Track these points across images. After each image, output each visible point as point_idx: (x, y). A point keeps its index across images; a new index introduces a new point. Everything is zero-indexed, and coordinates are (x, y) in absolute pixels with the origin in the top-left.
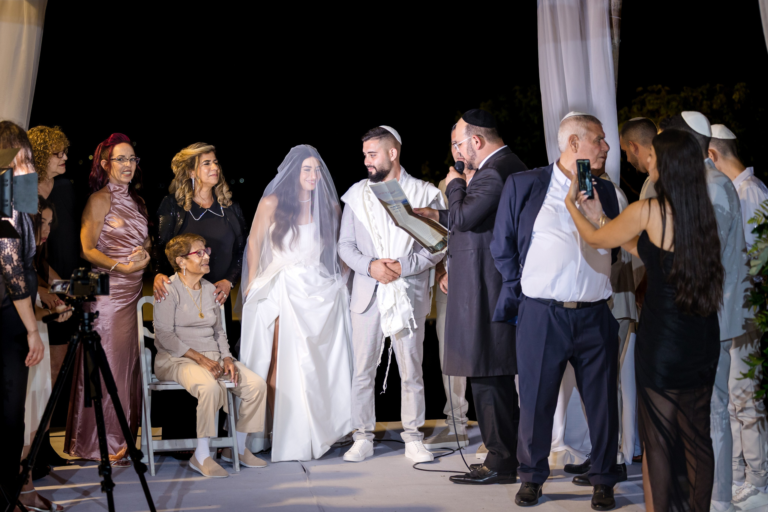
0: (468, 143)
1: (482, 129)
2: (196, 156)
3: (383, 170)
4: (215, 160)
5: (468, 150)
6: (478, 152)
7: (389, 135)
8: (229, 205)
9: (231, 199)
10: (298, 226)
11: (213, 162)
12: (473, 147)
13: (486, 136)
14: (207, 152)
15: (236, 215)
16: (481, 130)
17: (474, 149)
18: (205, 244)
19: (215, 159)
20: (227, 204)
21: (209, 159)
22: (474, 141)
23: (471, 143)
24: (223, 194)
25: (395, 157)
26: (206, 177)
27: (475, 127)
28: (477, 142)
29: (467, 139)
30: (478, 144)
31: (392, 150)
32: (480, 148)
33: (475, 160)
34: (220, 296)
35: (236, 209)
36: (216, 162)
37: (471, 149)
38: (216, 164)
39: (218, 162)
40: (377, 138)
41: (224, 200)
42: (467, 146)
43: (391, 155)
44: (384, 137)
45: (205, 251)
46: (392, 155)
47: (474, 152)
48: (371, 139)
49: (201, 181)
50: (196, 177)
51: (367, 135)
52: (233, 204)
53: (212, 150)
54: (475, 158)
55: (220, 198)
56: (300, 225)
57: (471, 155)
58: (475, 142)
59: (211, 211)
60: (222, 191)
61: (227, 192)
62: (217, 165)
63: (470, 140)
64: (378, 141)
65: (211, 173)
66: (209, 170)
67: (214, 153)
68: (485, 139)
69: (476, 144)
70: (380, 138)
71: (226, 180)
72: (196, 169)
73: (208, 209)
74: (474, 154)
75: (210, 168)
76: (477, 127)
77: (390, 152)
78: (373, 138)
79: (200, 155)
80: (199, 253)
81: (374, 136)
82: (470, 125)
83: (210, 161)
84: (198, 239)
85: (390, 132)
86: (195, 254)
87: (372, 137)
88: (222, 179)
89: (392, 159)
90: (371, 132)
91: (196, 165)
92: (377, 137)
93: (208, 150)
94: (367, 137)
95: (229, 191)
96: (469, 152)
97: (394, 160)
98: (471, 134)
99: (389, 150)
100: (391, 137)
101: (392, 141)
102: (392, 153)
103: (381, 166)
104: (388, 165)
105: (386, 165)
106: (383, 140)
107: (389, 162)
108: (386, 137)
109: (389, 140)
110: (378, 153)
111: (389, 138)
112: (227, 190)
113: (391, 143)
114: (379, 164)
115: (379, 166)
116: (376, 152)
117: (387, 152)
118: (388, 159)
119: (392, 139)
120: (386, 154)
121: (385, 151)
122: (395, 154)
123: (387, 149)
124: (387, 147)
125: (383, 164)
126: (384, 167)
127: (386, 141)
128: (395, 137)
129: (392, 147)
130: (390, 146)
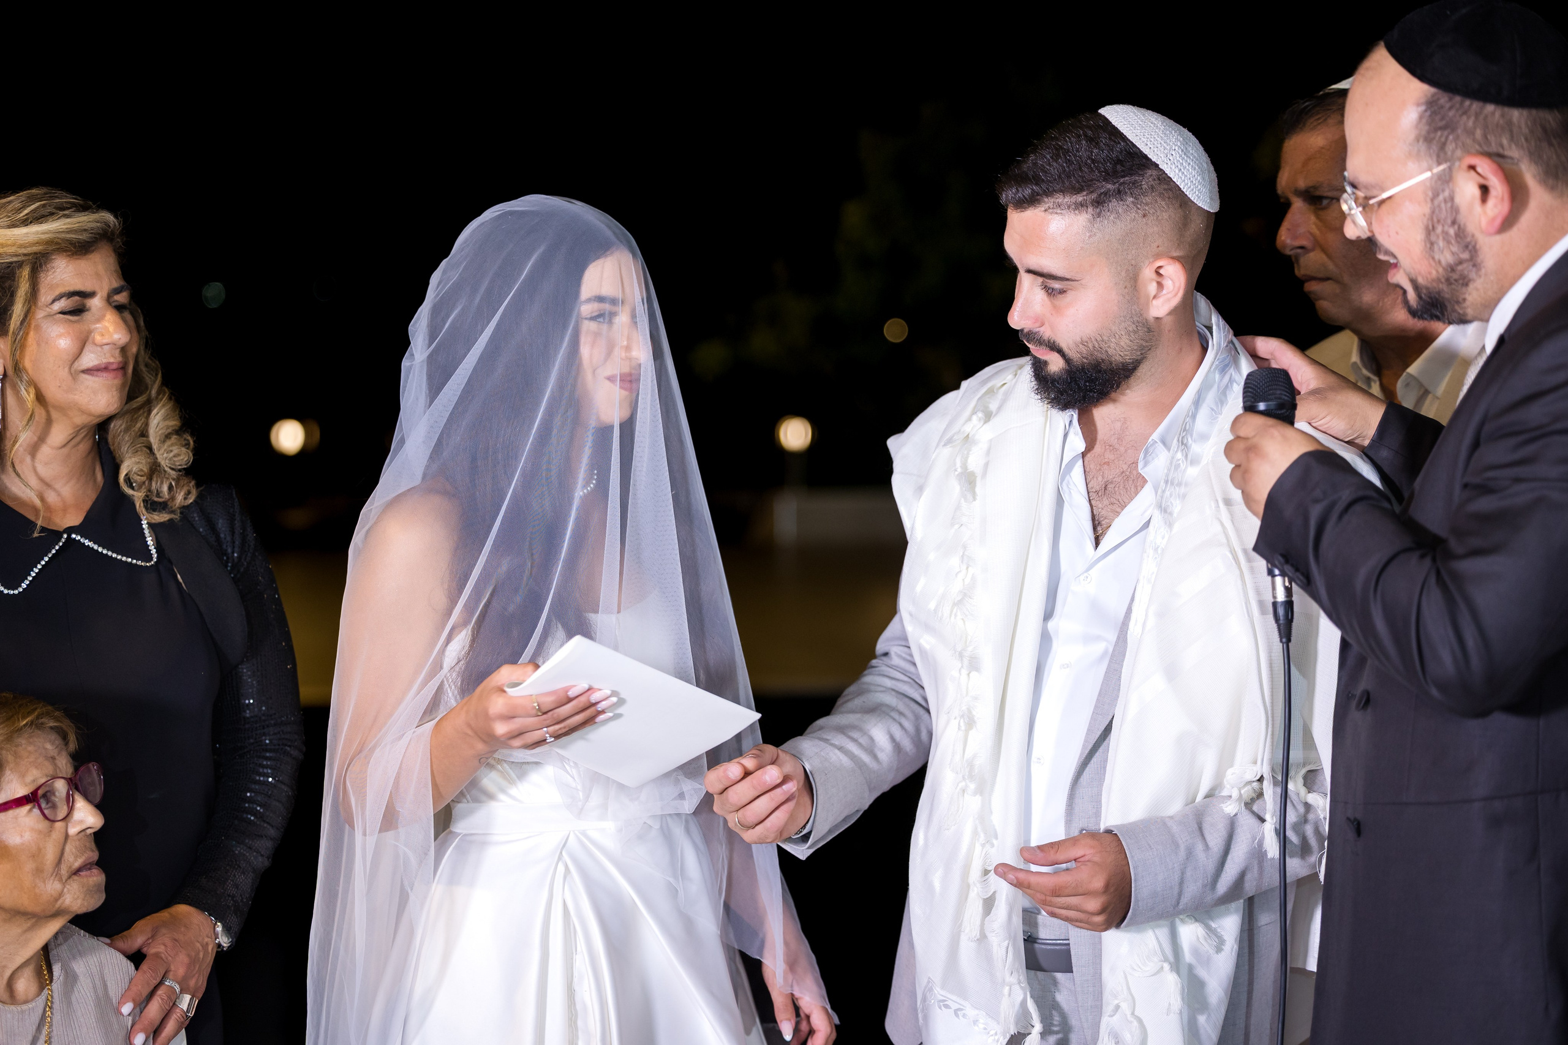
0: (1436, 195)
1: (1517, 115)
2: (20, 264)
3: (1103, 366)
4: (117, 291)
5: (1429, 230)
6: (1491, 247)
7: (1149, 183)
8: (180, 498)
9: (189, 472)
11: (109, 299)
12: (1462, 218)
13: (1535, 156)
14: (79, 248)
15: (220, 553)
16: (1510, 123)
17: (1471, 228)
18: (73, 746)
19: (116, 283)
20: (173, 498)
21: (87, 287)
22: (1467, 189)
23: (1452, 199)
24: (150, 448)
25: (1175, 302)
26: (64, 373)
27: (1476, 106)
28: (1485, 190)
29: (1428, 174)
30: (1491, 202)
31: (1159, 268)
32: (1508, 223)
33: (1471, 286)
34: (154, 1009)
35: (221, 524)
36: (122, 298)
37: (1452, 231)
38: (119, 308)
39: (133, 297)
41: (150, 479)
42: (1426, 209)
43: (1152, 289)
45: (77, 789)
46: (1160, 287)
47: (1471, 248)
49: (40, 398)
50: (10, 372)
52: (200, 497)
53: (103, 236)
54: (1473, 275)
55: (130, 465)
57: (1447, 258)
58: (1476, 192)
59: (87, 542)
60: (144, 434)
61: (168, 437)
62: (127, 315)
63: (1446, 179)
65: (90, 359)
66: (83, 342)
67: (115, 251)
68: (1530, 175)
69: (1478, 201)
71: (165, 383)
72: (15, 334)
73: (70, 530)
74: (1465, 256)
75: (89, 332)
76: (1490, 108)
79: (38, 261)
80: (44, 796)
82: (1444, 99)
83: (92, 295)
84: (36, 725)
86: (25, 809)
88: (148, 378)
89: (1160, 308)
91: (18, 310)
92: (1080, 198)
93: (84, 237)
94: (1026, 191)
95: (178, 432)
96: (1441, 243)
97: (1169, 316)
98: (1450, 147)
99: (1142, 264)
100: (1161, 195)
101: (1165, 215)
102: (1159, 280)
103: (1090, 345)
104: (1131, 341)
105: (1121, 343)
106: (1112, 218)
107: (1137, 326)
108: (1131, 199)
109: (1147, 212)
110: (1083, 282)
111: (1147, 204)
112: (168, 427)
113: (1156, 229)
114: (1081, 339)
115: (1081, 346)
116: (1076, 279)
117: (1131, 275)
118: (1133, 311)
119: (1164, 208)
120: (1126, 287)
121: (1123, 274)
122: (1177, 285)
123: (1133, 262)
124: (1133, 252)
125: (1105, 338)
126: (1110, 351)
127: (1128, 218)
128: (1184, 190)
129: (1158, 247)
130: (1152, 245)
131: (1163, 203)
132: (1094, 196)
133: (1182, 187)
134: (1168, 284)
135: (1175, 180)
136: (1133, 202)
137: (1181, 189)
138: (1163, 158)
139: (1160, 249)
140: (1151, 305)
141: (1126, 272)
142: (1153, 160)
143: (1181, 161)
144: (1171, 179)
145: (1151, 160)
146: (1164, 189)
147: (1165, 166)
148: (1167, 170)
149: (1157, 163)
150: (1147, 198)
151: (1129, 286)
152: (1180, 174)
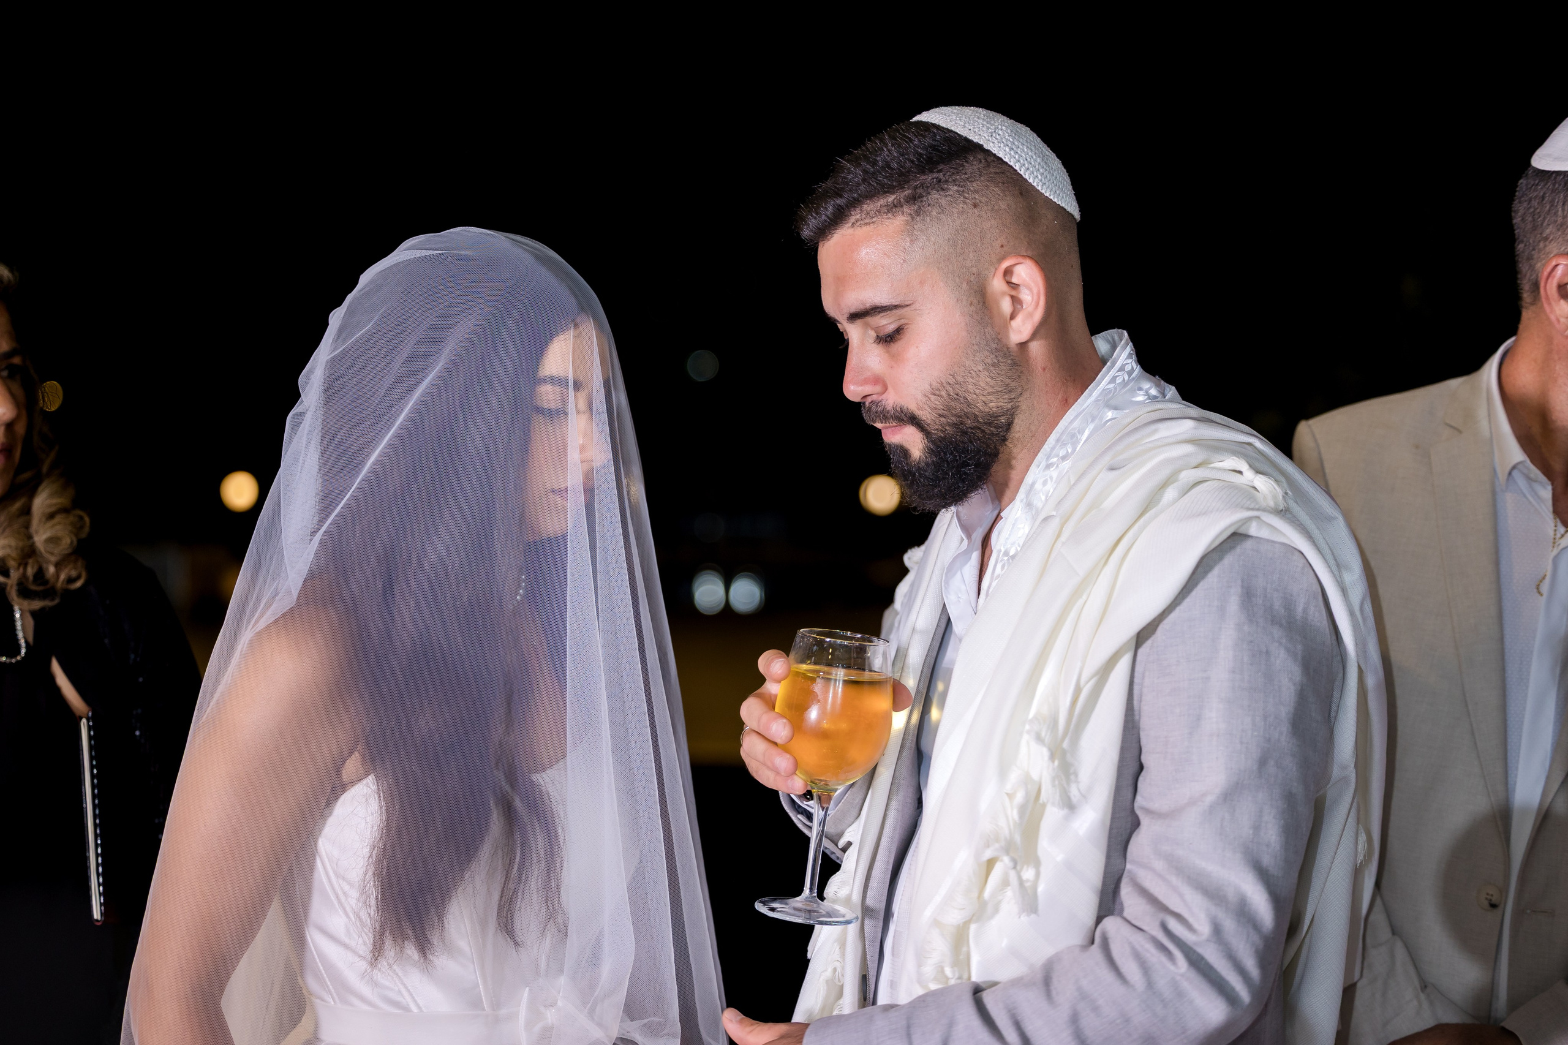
3: (969, 422)
7: (973, 166)
10: (534, 785)
25: (1038, 315)
31: (1008, 272)
40: (896, 206)
43: (1006, 306)
44: (940, 185)
46: (1016, 301)
48: (855, 215)
51: (827, 195)
56: (542, 769)
60: (27, 511)
64: (899, 221)
70: (913, 199)
77: (997, 284)
78: (869, 206)
81: (871, 196)
85: (979, 148)
87: (855, 203)
89: (1021, 329)
90: (852, 173)
92: (891, 198)
94: (829, 209)
97: (1034, 336)
99: (986, 272)
100: (991, 180)
101: (1003, 205)
102: (1013, 293)
103: (943, 393)
104: (992, 378)
105: (981, 383)
106: (934, 213)
107: (996, 356)
108: (955, 188)
109: (978, 202)
110: (917, 306)
111: (976, 191)
112: (50, 506)
113: (993, 222)
114: (931, 385)
115: (933, 397)
116: (907, 303)
117: (975, 288)
118: (988, 337)
119: (999, 195)
120: (971, 303)
121: (964, 285)
122: (1035, 291)
123: (974, 270)
124: (971, 255)
125: (960, 379)
126: (971, 398)
127: (955, 211)
128: (1022, 173)
129: (1002, 246)
130: (994, 244)
131: (996, 189)
132: (908, 192)
133: (1017, 168)
134: (1026, 296)
135: (1006, 160)
136: (958, 191)
137: (1016, 171)
138: (987, 138)
139: (1005, 249)
140: (1009, 328)
141: (967, 284)
142: (975, 141)
143: (1011, 140)
144: (1002, 160)
145: (973, 141)
146: (996, 173)
147: (991, 144)
148: (995, 149)
149: (981, 143)
150: (975, 184)
151: (975, 302)
152: (1012, 153)
